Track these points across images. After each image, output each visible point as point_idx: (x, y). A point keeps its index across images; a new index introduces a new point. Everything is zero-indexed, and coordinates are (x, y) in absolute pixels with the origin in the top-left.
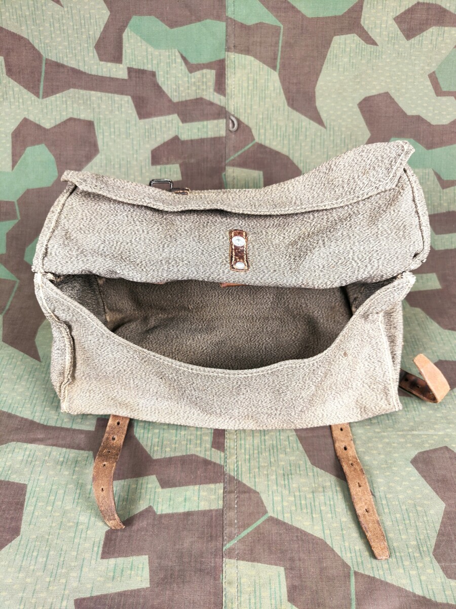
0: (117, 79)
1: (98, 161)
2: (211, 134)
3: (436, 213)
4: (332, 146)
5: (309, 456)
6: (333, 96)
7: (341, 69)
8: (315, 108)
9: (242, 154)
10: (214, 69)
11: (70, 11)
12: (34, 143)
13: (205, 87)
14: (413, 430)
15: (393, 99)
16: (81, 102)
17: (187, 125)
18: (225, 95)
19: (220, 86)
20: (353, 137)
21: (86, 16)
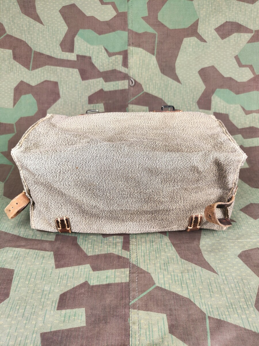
0: (71, 61)
1: (59, 102)
2: (120, 88)
3: (243, 127)
4: (185, 93)
5: (179, 254)
6: (185, 68)
7: (188, 54)
8: (176, 74)
9: (137, 98)
10: (122, 55)
11: (47, 28)
12: (25, 94)
13: (117, 64)
14: (238, 239)
15: (217, 69)
16: (52, 72)
17: (108, 83)
18: (127, 68)
19: (125, 63)
20: (196, 89)
21: (55, 30)
